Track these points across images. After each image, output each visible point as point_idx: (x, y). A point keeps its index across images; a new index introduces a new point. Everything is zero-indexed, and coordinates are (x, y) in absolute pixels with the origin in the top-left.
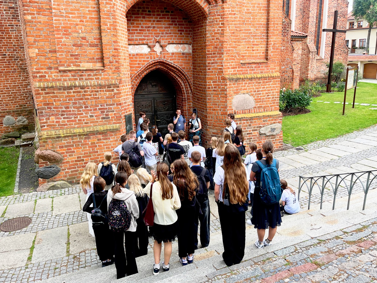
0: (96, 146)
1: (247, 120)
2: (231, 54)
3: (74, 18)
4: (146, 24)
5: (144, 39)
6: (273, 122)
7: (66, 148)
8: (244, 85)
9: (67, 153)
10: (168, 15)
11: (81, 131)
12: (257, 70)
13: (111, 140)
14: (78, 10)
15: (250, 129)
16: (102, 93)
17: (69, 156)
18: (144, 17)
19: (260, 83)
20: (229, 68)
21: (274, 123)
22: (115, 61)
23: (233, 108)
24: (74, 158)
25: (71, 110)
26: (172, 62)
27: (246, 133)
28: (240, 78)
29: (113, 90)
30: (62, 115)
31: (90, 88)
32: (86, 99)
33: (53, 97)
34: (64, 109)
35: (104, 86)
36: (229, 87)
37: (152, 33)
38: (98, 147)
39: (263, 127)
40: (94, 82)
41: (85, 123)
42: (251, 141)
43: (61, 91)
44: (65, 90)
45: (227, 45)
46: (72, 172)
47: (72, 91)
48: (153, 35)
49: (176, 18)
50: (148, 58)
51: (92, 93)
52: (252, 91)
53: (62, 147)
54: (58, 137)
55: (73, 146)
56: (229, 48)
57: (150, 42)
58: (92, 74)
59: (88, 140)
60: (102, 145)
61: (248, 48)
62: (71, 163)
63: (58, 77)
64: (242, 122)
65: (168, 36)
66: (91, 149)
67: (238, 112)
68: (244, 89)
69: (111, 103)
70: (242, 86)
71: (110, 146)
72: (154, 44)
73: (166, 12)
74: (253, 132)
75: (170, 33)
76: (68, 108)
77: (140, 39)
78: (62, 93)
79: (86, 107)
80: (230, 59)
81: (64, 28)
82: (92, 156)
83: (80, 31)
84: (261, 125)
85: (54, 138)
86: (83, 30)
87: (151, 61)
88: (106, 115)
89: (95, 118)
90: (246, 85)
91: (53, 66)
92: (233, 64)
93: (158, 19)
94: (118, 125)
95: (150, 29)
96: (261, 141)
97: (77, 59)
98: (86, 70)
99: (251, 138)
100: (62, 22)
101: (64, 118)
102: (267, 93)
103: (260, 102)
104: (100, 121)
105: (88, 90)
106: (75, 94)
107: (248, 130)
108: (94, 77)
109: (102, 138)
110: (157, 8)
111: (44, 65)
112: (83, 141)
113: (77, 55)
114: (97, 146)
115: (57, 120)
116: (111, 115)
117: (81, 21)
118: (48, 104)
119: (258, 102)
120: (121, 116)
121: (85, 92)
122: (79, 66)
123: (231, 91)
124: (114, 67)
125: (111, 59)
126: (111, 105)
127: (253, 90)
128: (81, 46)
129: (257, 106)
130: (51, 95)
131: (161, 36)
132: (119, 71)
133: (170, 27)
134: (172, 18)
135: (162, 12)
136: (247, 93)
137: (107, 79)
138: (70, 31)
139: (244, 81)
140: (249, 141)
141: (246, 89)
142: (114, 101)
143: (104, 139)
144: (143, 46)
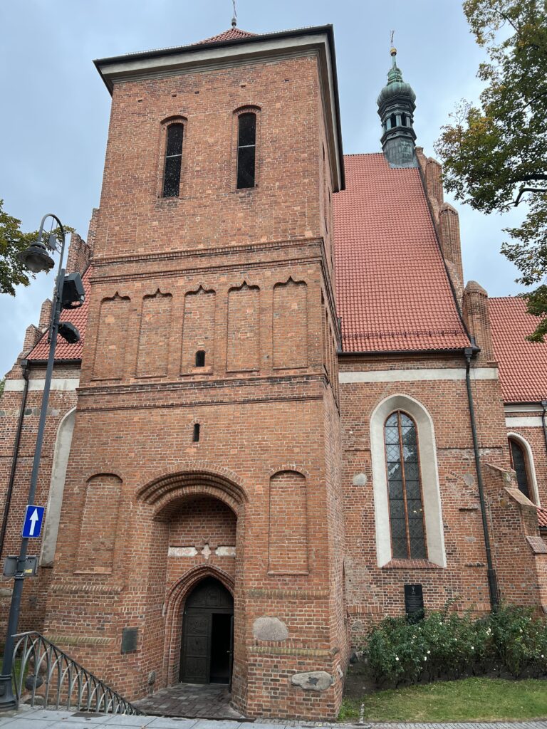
1: (272, 657)
2: (255, 561)
3: (99, 525)
4: (195, 524)
5: (191, 541)
6: (315, 667)
8: (270, 603)
12: (293, 585)
13: (99, 656)
14: (103, 518)
15: (276, 673)
16: (103, 599)
18: (193, 517)
19: (295, 603)
20: (251, 580)
21: (318, 669)
22: (123, 566)
23: (254, 636)
25: (72, 615)
26: (220, 568)
27: (270, 678)
28: (264, 595)
30: (63, 620)
31: (94, 593)
32: (87, 605)
33: (60, 600)
34: (66, 614)
35: (105, 593)
36: (248, 606)
37: (200, 534)
39: (298, 673)
40: (99, 587)
41: (81, 632)
42: (276, 693)
43: (68, 595)
44: (72, 594)
45: (249, 550)
47: (77, 595)
49: (229, 517)
50: (193, 562)
51: (94, 599)
52: (283, 614)
56: (251, 554)
57: (197, 544)
58: (100, 579)
60: (88, 660)
61: (281, 554)
63: (71, 580)
64: (265, 659)
65: (218, 537)
68: (270, 610)
69: (109, 612)
70: (267, 606)
72: (202, 546)
74: (280, 679)
75: (221, 534)
76: (69, 613)
77: (187, 541)
78: (69, 597)
79: (86, 614)
80: (253, 568)
81: (89, 534)
84: (294, 670)
86: (103, 536)
87: (196, 566)
88: (102, 625)
89: (91, 627)
90: (274, 604)
91: (70, 569)
92: (256, 575)
93: (209, 519)
95: (199, 529)
96: (294, 696)
97: (93, 563)
98: (96, 575)
100: (89, 529)
101: (64, 624)
102: (307, 620)
103: (296, 631)
104: (95, 632)
105: (91, 595)
106: (79, 599)
107: (273, 673)
108: (100, 582)
111: (63, 568)
113: (93, 559)
115: (58, 625)
116: (107, 625)
118: (55, 607)
119: (293, 632)
120: (115, 629)
121: (88, 597)
122: (93, 570)
123: (252, 611)
124: (121, 573)
125: (120, 564)
126: (108, 614)
129: (291, 638)
130: (60, 598)
131: (211, 537)
132: (124, 577)
133: (221, 527)
134: (224, 517)
136: (276, 616)
137: (112, 585)
138: (93, 536)
139: (271, 598)
140: (274, 693)
141: (273, 610)
142: (112, 610)
143: (92, 654)
144: (190, 548)
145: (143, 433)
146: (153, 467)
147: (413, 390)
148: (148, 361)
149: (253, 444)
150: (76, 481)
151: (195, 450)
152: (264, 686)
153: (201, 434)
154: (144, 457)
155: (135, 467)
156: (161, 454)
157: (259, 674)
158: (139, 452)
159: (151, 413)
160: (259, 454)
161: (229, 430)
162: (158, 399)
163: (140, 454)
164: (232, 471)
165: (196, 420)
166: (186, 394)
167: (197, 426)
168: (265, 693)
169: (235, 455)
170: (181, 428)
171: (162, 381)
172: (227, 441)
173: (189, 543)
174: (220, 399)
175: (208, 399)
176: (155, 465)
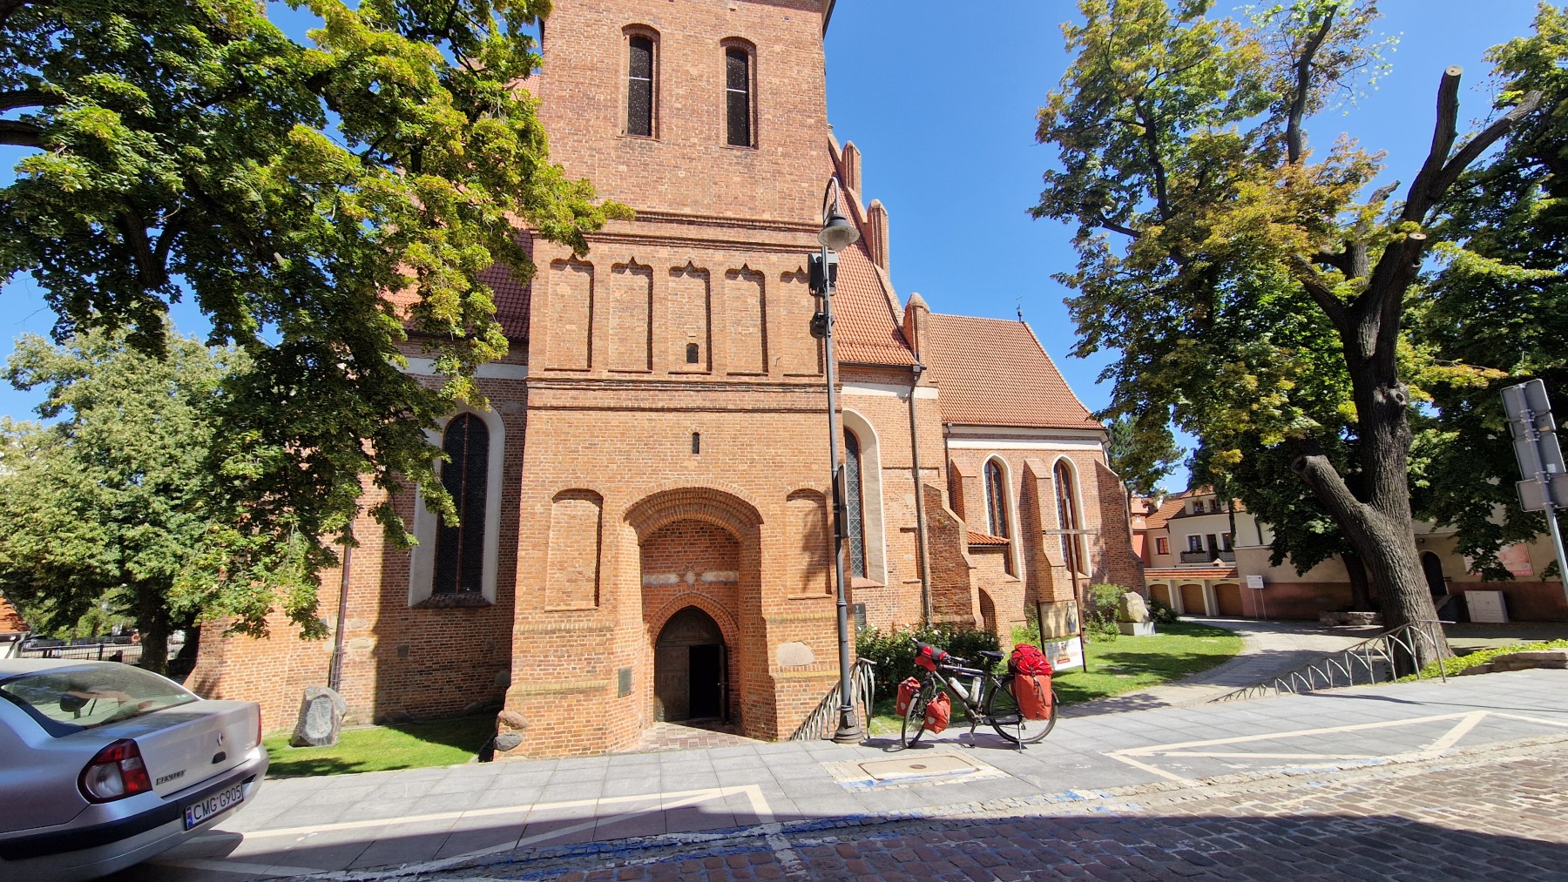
0: (573, 709)
1: (800, 682)
2: (773, 586)
3: (573, 551)
4: (675, 548)
5: (673, 565)
7: (536, 710)
8: (793, 628)
9: (535, 715)
10: (705, 536)
11: (558, 687)
12: (815, 608)
13: (594, 701)
14: (580, 542)
15: (805, 697)
16: (591, 638)
17: (537, 721)
20: (770, 605)
22: (612, 598)
23: (778, 662)
24: (543, 724)
25: (551, 659)
26: (708, 595)
27: (799, 703)
28: (787, 620)
29: (605, 635)
30: (539, 666)
31: (577, 631)
32: (570, 646)
33: (532, 642)
34: (542, 658)
35: (595, 630)
37: (682, 559)
38: (575, 711)
40: (584, 624)
41: (565, 677)
43: (543, 635)
44: (548, 634)
45: (767, 574)
46: (537, 744)
47: (555, 635)
48: (684, 561)
49: (717, 539)
50: (676, 590)
51: (578, 638)
52: (807, 638)
53: (530, 708)
54: (528, 695)
55: (543, 707)
56: (769, 578)
57: (679, 570)
58: (583, 614)
59: (564, 700)
60: (581, 707)
62: (538, 731)
63: (542, 618)
64: (792, 684)
65: (704, 562)
66: (566, 713)
67: (785, 668)
68: (794, 635)
69: (601, 651)
70: (791, 631)
71: (591, 711)
72: (685, 572)
73: (702, 532)
74: (810, 702)
75: (708, 558)
76: (546, 656)
77: (665, 568)
78: (544, 637)
79: (569, 656)
80: (772, 593)
81: (560, 562)
82: (566, 722)
83: (578, 565)
84: (824, 692)
85: (522, 695)
86: (580, 563)
87: (679, 595)
88: (594, 667)
89: (578, 670)
90: (798, 629)
91: (539, 605)
92: (776, 599)
93: (692, 542)
94: (606, 681)
95: (680, 554)
97: (569, 596)
98: (575, 610)
100: (559, 556)
101: (541, 669)
102: (833, 642)
103: (822, 655)
104: (584, 675)
105: (575, 634)
106: (558, 639)
107: (802, 698)
108: (584, 619)
109: (582, 698)
110: (690, 528)
111: (530, 604)
112: (557, 702)
113: (569, 592)
114: (575, 709)
115: (532, 672)
116: (600, 667)
117: (580, 554)
118: (525, 652)
119: (819, 655)
120: (611, 670)
121: (570, 636)
122: (570, 605)
123: (774, 638)
124: (610, 606)
125: (608, 596)
126: (600, 654)
127: (809, 637)
128: (576, 580)
129: (817, 661)
130: (532, 640)
131: (695, 562)
132: (616, 611)
133: (707, 550)
134: (710, 540)
135: (696, 532)
136: (800, 641)
137: (601, 621)
138: (566, 565)
139: (794, 623)
141: (797, 635)
142: (605, 649)
143: (585, 700)
144: (669, 575)
145: (625, 441)
146: (643, 482)
147: (860, 405)
148: (622, 350)
149: (765, 459)
150: (537, 497)
151: (696, 463)
152: (794, 712)
153: (702, 445)
154: (630, 470)
155: (619, 481)
156: (652, 466)
157: (788, 699)
158: (623, 463)
159: (634, 416)
160: (773, 470)
161: (735, 442)
162: (642, 400)
163: (625, 466)
164: (742, 488)
165: (695, 428)
166: (679, 396)
167: (696, 435)
168: (795, 718)
169: (744, 470)
170: (676, 436)
171: (646, 377)
172: (734, 455)
173: (668, 569)
174: (723, 405)
175: (708, 404)
176: (645, 479)
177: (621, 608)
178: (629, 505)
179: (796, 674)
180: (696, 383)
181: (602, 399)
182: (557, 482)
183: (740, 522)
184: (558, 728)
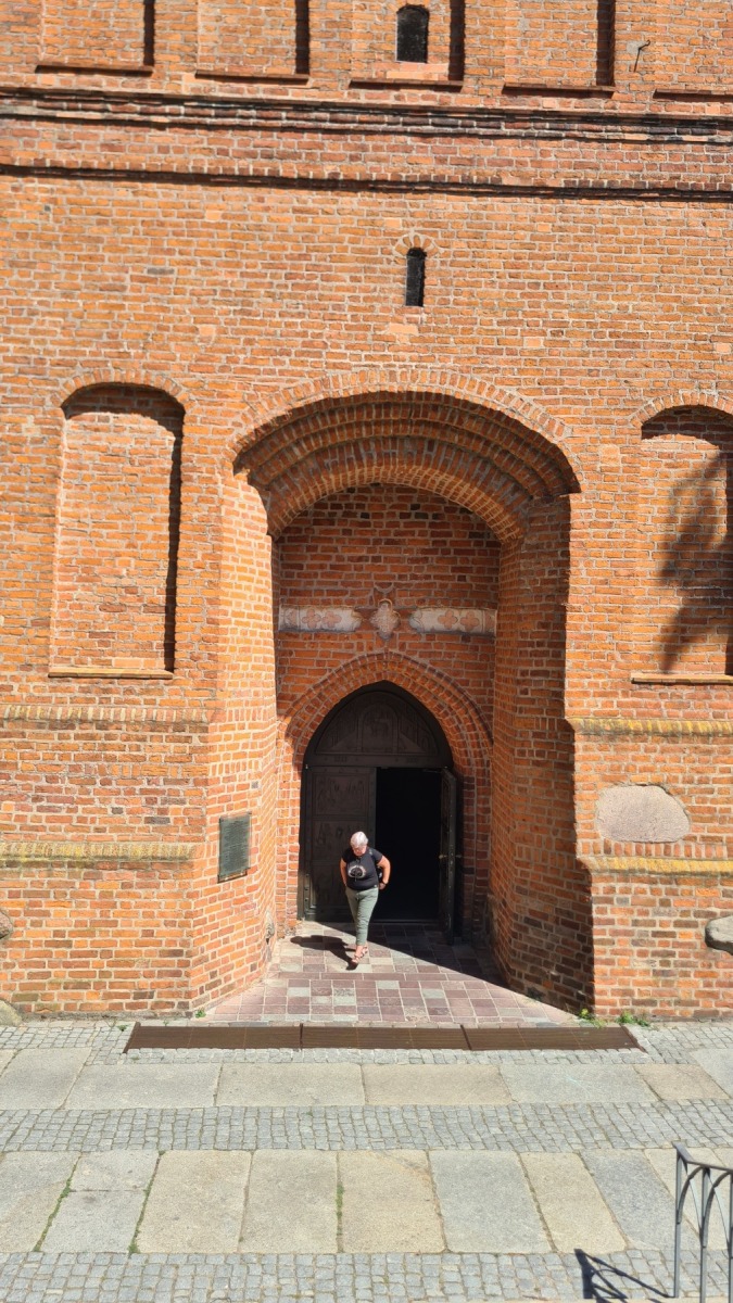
0: (114, 905)
1: (654, 882)
2: (596, 648)
3: (114, 537)
4: (353, 550)
5: (344, 593)
7: (27, 900)
8: (642, 752)
9: (27, 914)
10: (423, 524)
11: (78, 850)
12: (699, 707)
13: (163, 890)
14: (127, 517)
15: (665, 918)
16: (156, 744)
17: (33, 924)
18: (347, 532)
19: (709, 752)
20: (586, 694)
22: (205, 655)
23: (600, 831)
24: (45, 933)
25: (63, 786)
27: (650, 929)
28: (628, 732)
29: (188, 739)
30: (36, 799)
31: (124, 727)
32: (107, 759)
33: (19, 746)
34: (44, 783)
35: (165, 726)
36: (585, 759)
38: (119, 908)
39: (725, 915)
40: (140, 711)
41: (97, 830)
42: (667, 964)
43: (43, 731)
44: (55, 729)
45: (581, 618)
46: (31, 976)
47: (72, 733)
48: (373, 580)
49: (449, 534)
50: (351, 646)
51: (126, 743)
52: (676, 779)
53: (17, 895)
54: (11, 864)
55: (47, 895)
56: (586, 628)
57: (360, 601)
58: (137, 689)
59: (92, 882)
60: (133, 902)
61: (665, 630)
62: (32, 949)
63: (44, 690)
64: (634, 886)
65: (419, 585)
66: (98, 911)
67: (617, 846)
68: (643, 770)
69: (180, 777)
70: (634, 759)
71: (156, 911)
72: (373, 607)
73: (417, 516)
74: (677, 930)
75: (428, 577)
76: (52, 779)
77: (330, 592)
78: (46, 736)
79: (105, 782)
80: (591, 665)
81: (83, 562)
82: (97, 933)
83: (124, 572)
84: (713, 909)
86: (132, 569)
87: (359, 656)
88: (163, 811)
89: (126, 816)
90: (653, 755)
91: (34, 661)
92: (601, 681)
93: (392, 537)
94: (190, 845)
95: (364, 564)
96: (714, 969)
97: (106, 644)
98: (121, 677)
99: (672, 954)
100: (81, 549)
101: (40, 809)
103: (711, 820)
104: (140, 829)
105: (118, 732)
106: (80, 743)
107: (657, 918)
108: (141, 699)
109: (135, 880)
110: (388, 505)
111: (14, 658)
112: (77, 885)
113: (106, 635)
114: (118, 905)
115: (20, 813)
116: (176, 811)
117: (128, 546)
118: (4, 765)
119: (703, 820)
120: (203, 821)
121: (108, 737)
122: (108, 663)
123: (592, 772)
124: (202, 673)
125: (196, 649)
126: (178, 782)
127: (680, 776)
128: (121, 608)
129: (698, 835)
130: (16, 740)
131: (397, 585)
132: (215, 685)
133: (426, 559)
134: (434, 534)
135: (403, 516)
136: (658, 785)
137: (179, 706)
138: (97, 570)
139: (645, 741)
140: (662, 963)
141: (651, 770)
142: (189, 771)
143: (141, 886)
144: (337, 612)
145: (238, 265)
146: (282, 373)
148: (232, 20)
149: (591, 325)
150: (25, 401)
151: (414, 330)
152: (636, 949)
153: (432, 283)
154: (249, 342)
155: (223, 369)
156: (304, 334)
157: (622, 922)
158: (232, 322)
159: (261, 200)
160: (610, 354)
161: (516, 276)
162: (283, 156)
163: (238, 332)
164: (528, 399)
165: (414, 235)
166: (376, 148)
167: (417, 257)
168: (640, 964)
169: (537, 353)
170: (367, 259)
171: (292, 94)
172: (513, 311)
173: (334, 598)
174: (490, 173)
175: (449, 172)
176: (287, 366)
177: (227, 678)
178: (246, 430)
179: (644, 863)
180: (421, 111)
181: (179, 150)
182: (72, 365)
183: (518, 488)
184: (79, 944)
